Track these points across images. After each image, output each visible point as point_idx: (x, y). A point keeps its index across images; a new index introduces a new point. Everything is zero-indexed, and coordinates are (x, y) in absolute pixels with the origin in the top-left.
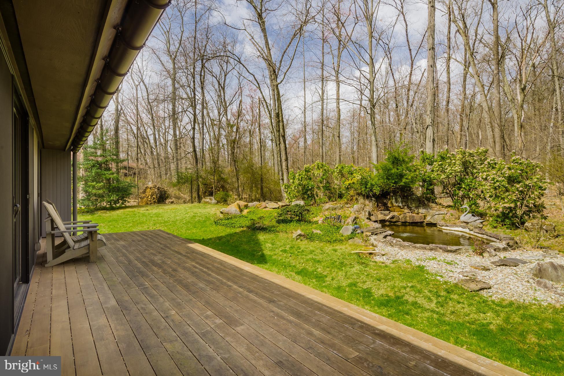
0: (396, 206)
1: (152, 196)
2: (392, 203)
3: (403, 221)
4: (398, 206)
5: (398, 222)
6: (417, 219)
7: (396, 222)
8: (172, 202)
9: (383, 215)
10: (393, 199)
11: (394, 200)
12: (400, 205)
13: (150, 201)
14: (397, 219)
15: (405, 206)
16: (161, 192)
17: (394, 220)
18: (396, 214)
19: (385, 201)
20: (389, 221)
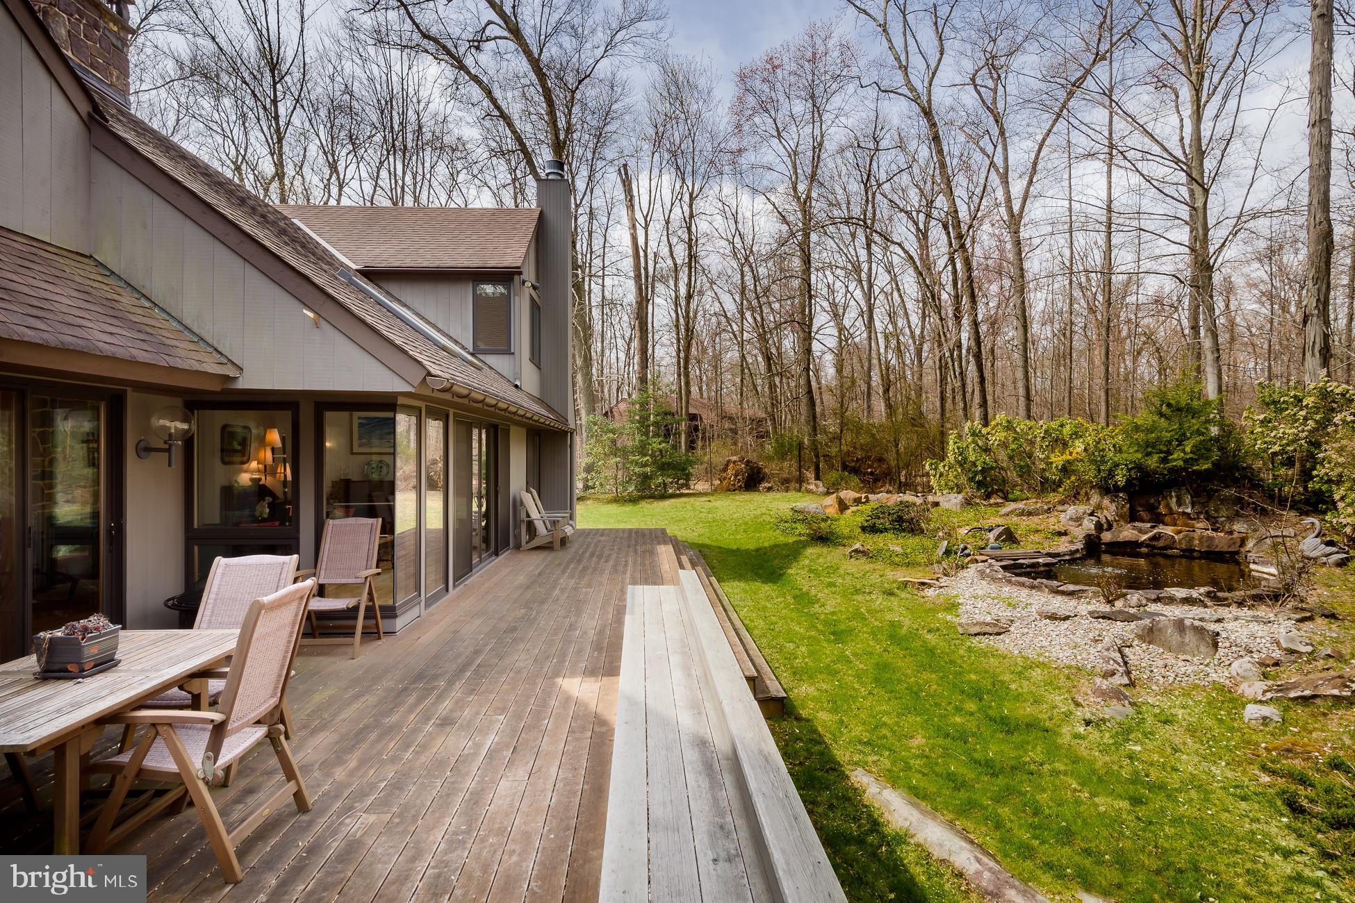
0: (1179, 513)
1: (736, 475)
2: (1168, 506)
3: (1184, 546)
4: (1184, 513)
5: (1172, 549)
6: (1221, 545)
7: (1165, 548)
8: (770, 489)
9: (1136, 532)
10: (1171, 497)
11: (1174, 500)
12: (1189, 510)
13: (734, 485)
14: (1167, 543)
15: (1201, 513)
16: (752, 468)
17: (1161, 543)
18: (1168, 530)
19: (1152, 501)
20: (1147, 546)
